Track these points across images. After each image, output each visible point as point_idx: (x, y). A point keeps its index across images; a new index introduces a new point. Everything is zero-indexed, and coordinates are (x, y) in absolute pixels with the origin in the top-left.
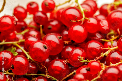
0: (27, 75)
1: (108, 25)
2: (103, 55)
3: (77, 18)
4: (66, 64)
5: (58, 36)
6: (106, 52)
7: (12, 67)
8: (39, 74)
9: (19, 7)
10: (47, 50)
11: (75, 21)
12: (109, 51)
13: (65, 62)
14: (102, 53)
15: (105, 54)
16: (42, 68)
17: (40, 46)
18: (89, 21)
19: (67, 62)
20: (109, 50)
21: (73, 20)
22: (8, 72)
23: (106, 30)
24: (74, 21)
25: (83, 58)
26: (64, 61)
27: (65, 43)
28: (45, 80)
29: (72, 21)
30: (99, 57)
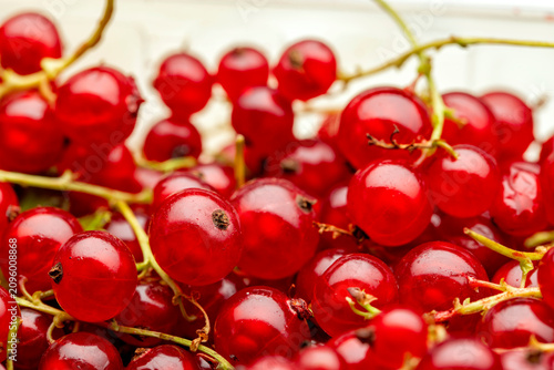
0: (117, 329)
1: (533, 196)
2: (467, 307)
3: (397, 130)
4: (295, 313)
5: (299, 197)
6: (486, 300)
7: (53, 274)
8: (168, 337)
9: (184, 55)
10: (224, 232)
11: (390, 146)
12: (499, 295)
13: (293, 307)
14: (468, 299)
15: (478, 304)
16: (193, 318)
17: (197, 208)
18: (453, 159)
19: (300, 309)
20: (501, 292)
21: (379, 140)
22: (38, 301)
23: (518, 213)
24: (382, 144)
25: (371, 298)
26: (288, 302)
27: (321, 231)
28: (184, 365)
29: (375, 140)
30: (446, 313)
